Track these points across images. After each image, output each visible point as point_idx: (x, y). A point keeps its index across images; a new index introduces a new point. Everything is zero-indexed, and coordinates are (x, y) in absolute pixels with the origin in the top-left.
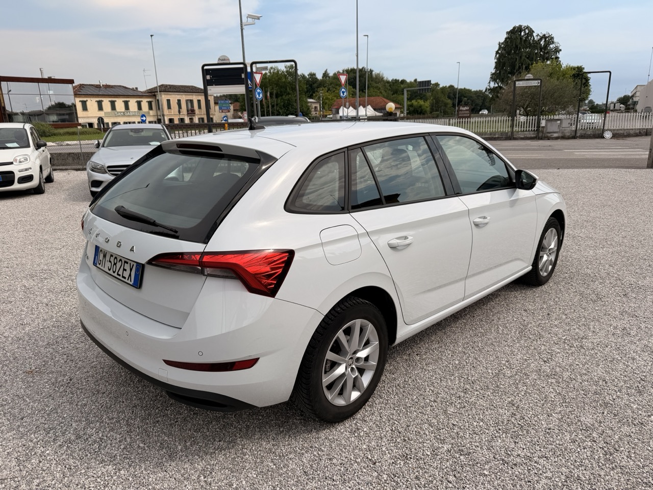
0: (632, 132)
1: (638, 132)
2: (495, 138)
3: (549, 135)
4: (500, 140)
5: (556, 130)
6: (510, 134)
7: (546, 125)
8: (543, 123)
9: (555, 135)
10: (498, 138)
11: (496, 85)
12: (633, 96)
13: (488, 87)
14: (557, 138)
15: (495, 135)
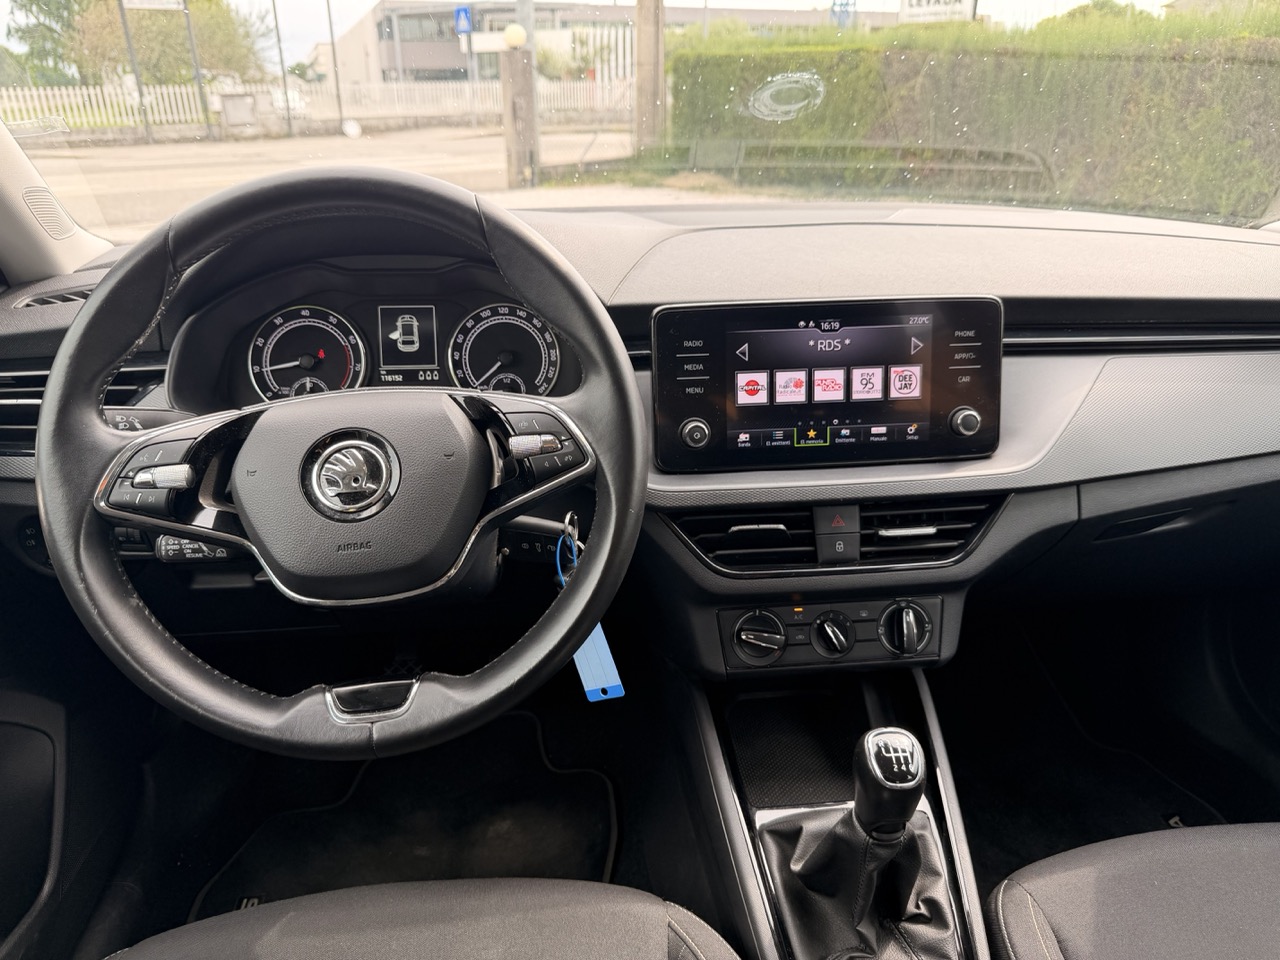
0: (392, 123)
1: (401, 122)
2: (108, 141)
3: (236, 131)
4: (122, 145)
5: (247, 117)
6: (141, 129)
7: (224, 107)
8: (215, 104)
9: (249, 131)
10: (115, 141)
11: (33, 21)
12: (312, 65)
13: (13, 25)
14: (254, 138)
15: (104, 132)
